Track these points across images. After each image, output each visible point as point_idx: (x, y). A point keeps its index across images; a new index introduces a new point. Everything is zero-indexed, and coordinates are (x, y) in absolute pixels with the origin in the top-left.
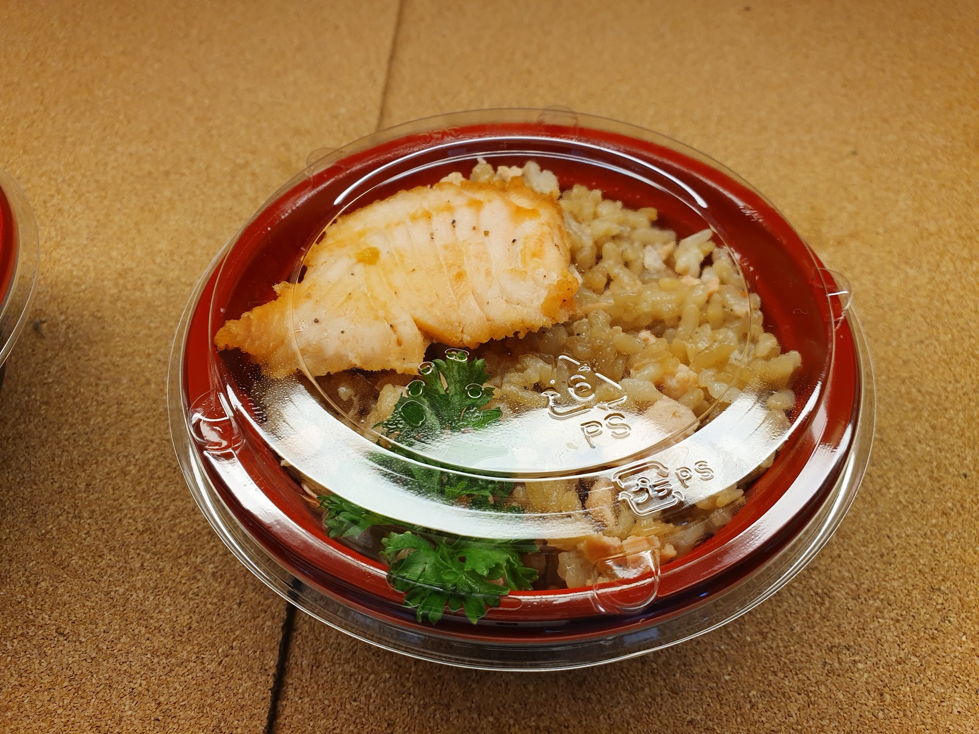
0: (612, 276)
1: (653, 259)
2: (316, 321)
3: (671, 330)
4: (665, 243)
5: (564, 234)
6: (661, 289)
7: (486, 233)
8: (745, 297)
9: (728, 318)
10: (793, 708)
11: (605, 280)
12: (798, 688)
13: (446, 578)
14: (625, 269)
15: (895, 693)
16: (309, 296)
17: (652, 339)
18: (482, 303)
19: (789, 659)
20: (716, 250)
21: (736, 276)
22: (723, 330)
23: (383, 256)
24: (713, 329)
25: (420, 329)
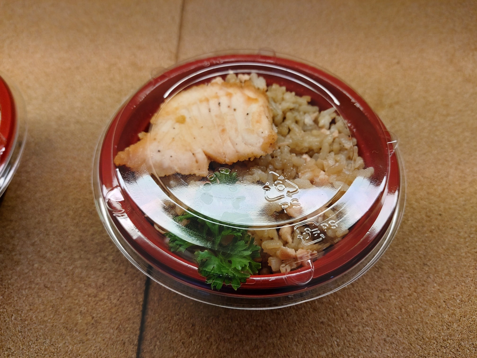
0: (290, 128)
1: (308, 120)
2: (159, 151)
3: (316, 154)
4: (314, 112)
5: (270, 110)
6: (313, 135)
7: (235, 110)
8: (350, 140)
9: (342, 150)
10: (365, 316)
11: (287, 131)
12: (367, 307)
13: (223, 271)
14: (296, 125)
15: (406, 308)
16: (155, 139)
17: (309, 159)
18: (234, 144)
19: (363, 295)
20: (337, 117)
21: (345, 129)
22: (340, 155)
23: (188, 120)
24: (335, 154)
25: (206, 155)
